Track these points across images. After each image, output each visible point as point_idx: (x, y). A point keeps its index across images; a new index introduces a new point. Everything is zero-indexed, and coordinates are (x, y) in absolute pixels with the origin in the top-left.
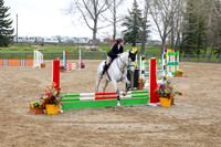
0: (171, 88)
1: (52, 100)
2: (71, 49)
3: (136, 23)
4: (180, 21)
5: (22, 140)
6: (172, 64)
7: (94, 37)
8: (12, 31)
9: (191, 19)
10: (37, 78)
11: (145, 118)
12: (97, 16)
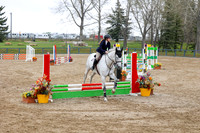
0: (151, 80)
1: (43, 91)
2: (60, 45)
3: (119, 21)
4: (159, 19)
5: (16, 127)
6: (152, 58)
7: (81, 34)
8: (7, 28)
9: (169, 17)
10: (30, 70)
11: (127, 107)
12: (83, 14)
